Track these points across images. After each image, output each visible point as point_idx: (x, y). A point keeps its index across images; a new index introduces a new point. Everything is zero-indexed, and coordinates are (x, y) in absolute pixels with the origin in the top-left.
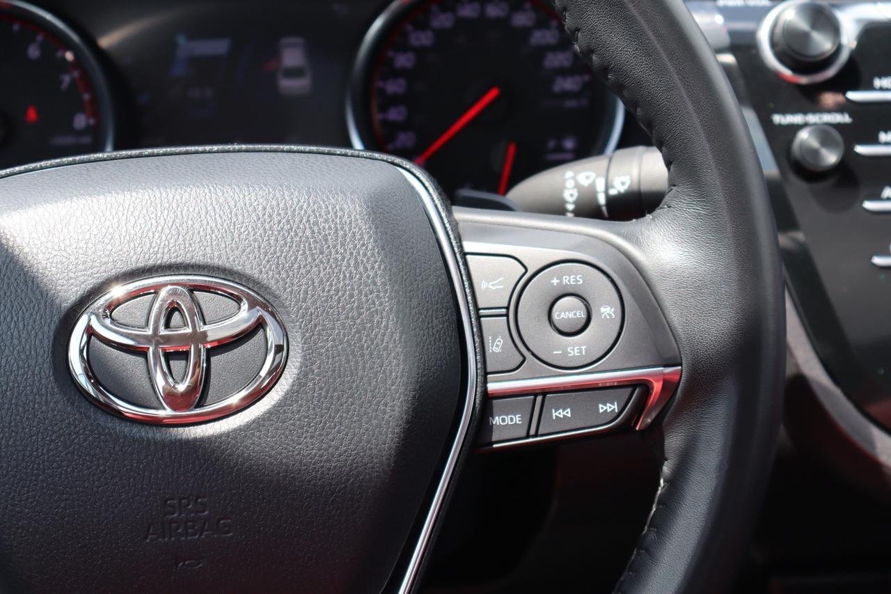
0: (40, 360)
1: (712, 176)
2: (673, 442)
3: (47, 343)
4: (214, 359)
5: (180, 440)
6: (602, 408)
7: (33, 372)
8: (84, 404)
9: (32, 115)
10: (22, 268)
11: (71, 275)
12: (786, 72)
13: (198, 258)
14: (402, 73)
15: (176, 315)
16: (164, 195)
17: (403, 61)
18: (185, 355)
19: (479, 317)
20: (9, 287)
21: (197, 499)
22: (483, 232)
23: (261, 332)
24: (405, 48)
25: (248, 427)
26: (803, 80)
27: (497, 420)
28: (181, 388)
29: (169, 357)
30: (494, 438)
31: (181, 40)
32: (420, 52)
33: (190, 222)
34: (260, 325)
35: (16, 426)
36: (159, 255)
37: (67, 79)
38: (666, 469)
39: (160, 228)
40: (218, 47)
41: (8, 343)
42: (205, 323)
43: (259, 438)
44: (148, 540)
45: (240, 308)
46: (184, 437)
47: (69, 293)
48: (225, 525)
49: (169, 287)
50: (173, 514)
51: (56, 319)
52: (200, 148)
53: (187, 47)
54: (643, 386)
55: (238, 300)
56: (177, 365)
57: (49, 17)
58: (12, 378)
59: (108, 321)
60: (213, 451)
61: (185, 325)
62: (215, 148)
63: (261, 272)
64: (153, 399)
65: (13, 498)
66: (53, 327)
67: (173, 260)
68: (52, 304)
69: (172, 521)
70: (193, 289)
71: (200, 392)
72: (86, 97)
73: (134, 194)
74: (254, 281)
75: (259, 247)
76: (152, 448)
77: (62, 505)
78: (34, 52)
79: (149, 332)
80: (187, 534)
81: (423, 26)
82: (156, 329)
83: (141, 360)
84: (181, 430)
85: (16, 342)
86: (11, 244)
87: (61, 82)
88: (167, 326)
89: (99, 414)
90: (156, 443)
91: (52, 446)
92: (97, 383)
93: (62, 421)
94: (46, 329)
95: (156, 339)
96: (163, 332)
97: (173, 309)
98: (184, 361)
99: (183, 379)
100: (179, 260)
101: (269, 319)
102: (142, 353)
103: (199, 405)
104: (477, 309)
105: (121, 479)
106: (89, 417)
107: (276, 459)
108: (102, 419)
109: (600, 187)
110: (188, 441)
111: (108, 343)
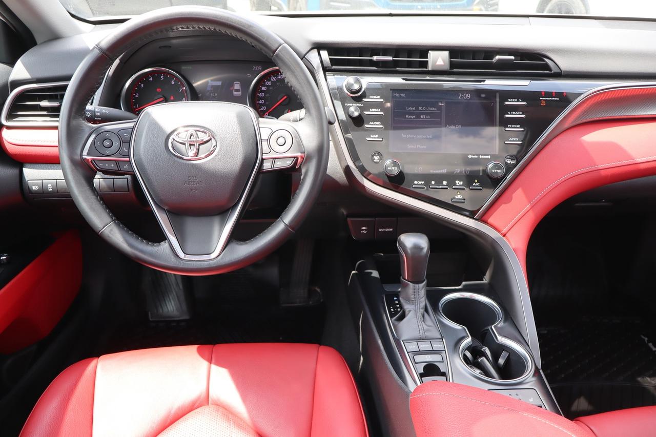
0: (162, 145)
1: (313, 111)
2: (303, 171)
3: (164, 142)
4: (200, 146)
5: (192, 164)
6: (287, 162)
7: (161, 147)
8: (173, 157)
10: (158, 125)
11: (169, 127)
12: (349, 93)
13: (197, 124)
14: (263, 91)
17: (264, 88)
18: (194, 145)
19: (261, 141)
21: (196, 177)
22: (264, 123)
23: (211, 141)
24: (264, 85)
25: (207, 161)
26: (353, 95)
27: (265, 164)
29: (190, 145)
30: (264, 168)
31: (210, 81)
32: (268, 86)
34: (210, 139)
35: (157, 159)
36: (189, 123)
38: (302, 177)
40: (219, 83)
41: (155, 141)
42: (198, 138)
44: (185, 185)
45: (206, 135)
47: (169, 131)
48: (202, 183)
49: (191, 130)
50: (191, 180)
51: (166, 136)
53: (211, 83)
54: (297, 158)
55: (206, 133)
56: (192, 147)
57: (174, 72)
58: (156, 148)
59: (177, 137)
60: (199, 167)
61: (194, 138)
63: (211, 127)
64: (187, 154)
67: (192, 124)
68: (165, 133)
70: (196, 131)
71: (197, 153)
72: (186, 94)
74: (209, 129)
76: (186, 165)
77: (166, 177)
78: (173, 82)
79: (186, 139)
80: (193, 184)
81: (269, 80)
83: (184, 146)
84: (192, 161)
85: (157, 140)
87: (180, 90)
88: (190, 138)
91: (164, 164)
92: (174, 149)
93: (167, 158)
94: (164, 138)
96: (189, 140)
97: (192, 135)
99: (193, 150)
100: (194, 124)
101: (213, 139)
102: (184, 144)
103: (197, 156)
104: (261, 139)
105: (179, 172)
107: (213, 169)
109: (298, 117)
110: (194, 164)
111: (177, 142)
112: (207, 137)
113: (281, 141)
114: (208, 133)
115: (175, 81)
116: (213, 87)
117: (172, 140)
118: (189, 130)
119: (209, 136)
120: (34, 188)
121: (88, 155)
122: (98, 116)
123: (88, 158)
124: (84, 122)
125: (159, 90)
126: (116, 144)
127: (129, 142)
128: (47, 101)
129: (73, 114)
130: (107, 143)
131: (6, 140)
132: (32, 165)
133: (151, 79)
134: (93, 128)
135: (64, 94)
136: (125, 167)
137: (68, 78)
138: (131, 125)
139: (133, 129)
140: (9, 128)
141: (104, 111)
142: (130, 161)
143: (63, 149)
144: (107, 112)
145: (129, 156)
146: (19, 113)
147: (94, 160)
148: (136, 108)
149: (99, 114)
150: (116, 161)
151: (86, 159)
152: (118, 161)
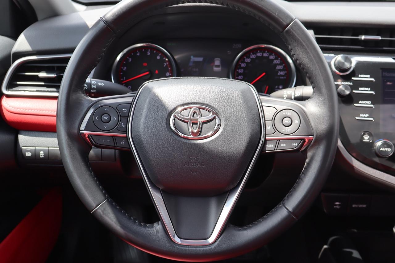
0: (163, 123)
2: (310, 154)
3: (165, 119)
4: (203, 125)
5: (194, 143)
6: (293, 144)
7: (162, 125)
8: (173, 133)
9: (157, 72)
10: (161, 101)
11: (172, 103)
12: (338, 72)
13: (201, 101)
14: (243, 68)
15: (195, 114)
16: (194, 86)
17: (243, 65)
18: (197, 124)
19: (265, 121)
20: (157, 105)
21: (197, 157)
22: (267, 101)
23: (215, 119)
24: (244, 62)
25: (210, 141)
26: (341, 74)
27: (267, 146)
28: (195, 131)
29: (193, 123)
30: (266, 150)
31: (192, 57)
32: (247, 63)
33: (200, 93)
34: (214, 118)
35: (157, 137)
36: (192, 100)
37: (165, 64)
38: (307, 160)
39: (193, 94)
40: (201, 59)
41: (156, 118)
42: (202, 117)
43: (212, 144)
44: (185, 166)
45: (210, 114)
46: (195, 143)
47: (171, 107)
48: (203, 164)
49: (194, 108)
50: (191, 160)
51: (168, 113)
52: (202, 77)
53: (193, 59)
54: (304, 140)
55: (210, 112)
56: (195, 126)
57: (163, 49)
58: (157, 126)
59: (179, 114)
60: (202, 147)
61: (197, 117)
62: (205, 77)
63: (216, 106)
64: (189, 133)
65: (155, 154)
66: (167, 115)
67: (195, 102)
68: (167, 110)
69: (191, 162)
70: (200, 108)
71: (200, 133)
72: (170, 69)
73: (187, 86)
74: (214, 108)
75: (216, 100)
76: (188, 145)
77: (166, 156)
78: (158, 58)
79: (189, 117)
80: (194, 165)
81: (248, 57)
82: (190, 117)
83: (187, 124)
84: (194, 141)
85: (158, 118)
86: (158, 95)
87: (164, 65)
89: (176, 136)
90: (188, 143)
91: (165, 142)
92: (176, 129)
93: (167, 137)
94: (165, 115)
95: (190, 119)
96: (192, 118)
97: (195, 113)
98: (196, 125)
99: (196, 129)
100: (197, 102)
102: (187, 123)
103: (199, 136)
104: (265, 119)
105: (180, 151)
106: (173, 136)
107: (216, 150)
108: (177, 137)
109: (293, 95)
110: (196, 144)
111: (179, 119)
112: (211, 116)
113: (287, 121)
114: (212, 111)
115: (160, 57)
116: (195, 62)
117: (174, 117)
118: (192, 107)
119: (213, 114)
120: (28, 154)
121: (85, 130)
122: (94, 89)
123: (84, 132)
124: (83, 95)
125: (145, 64)
126: (114, 119)
127: (127, 117)
128: (45, 72)
129: (73, 87)
130: (105, 118)
131: (5, 109)
132: (27, 133)
133: (138, 54)
134: (92, 101)
135: (66, 66)
136: (122, 143)
137: (71, 51)
138: (130, 100)
139: (131, 103)
140: (8, 96)
141: (99, 84)
142: (127, 138)
143: (60, 122)
144: (103, 84)
145: (126, 131)
146: (18, 83)
147: (91, 135)
148: (123, 81)
149: (95, 87)
150: (113, 136)
151: (83, 133)
152: (115, 137)
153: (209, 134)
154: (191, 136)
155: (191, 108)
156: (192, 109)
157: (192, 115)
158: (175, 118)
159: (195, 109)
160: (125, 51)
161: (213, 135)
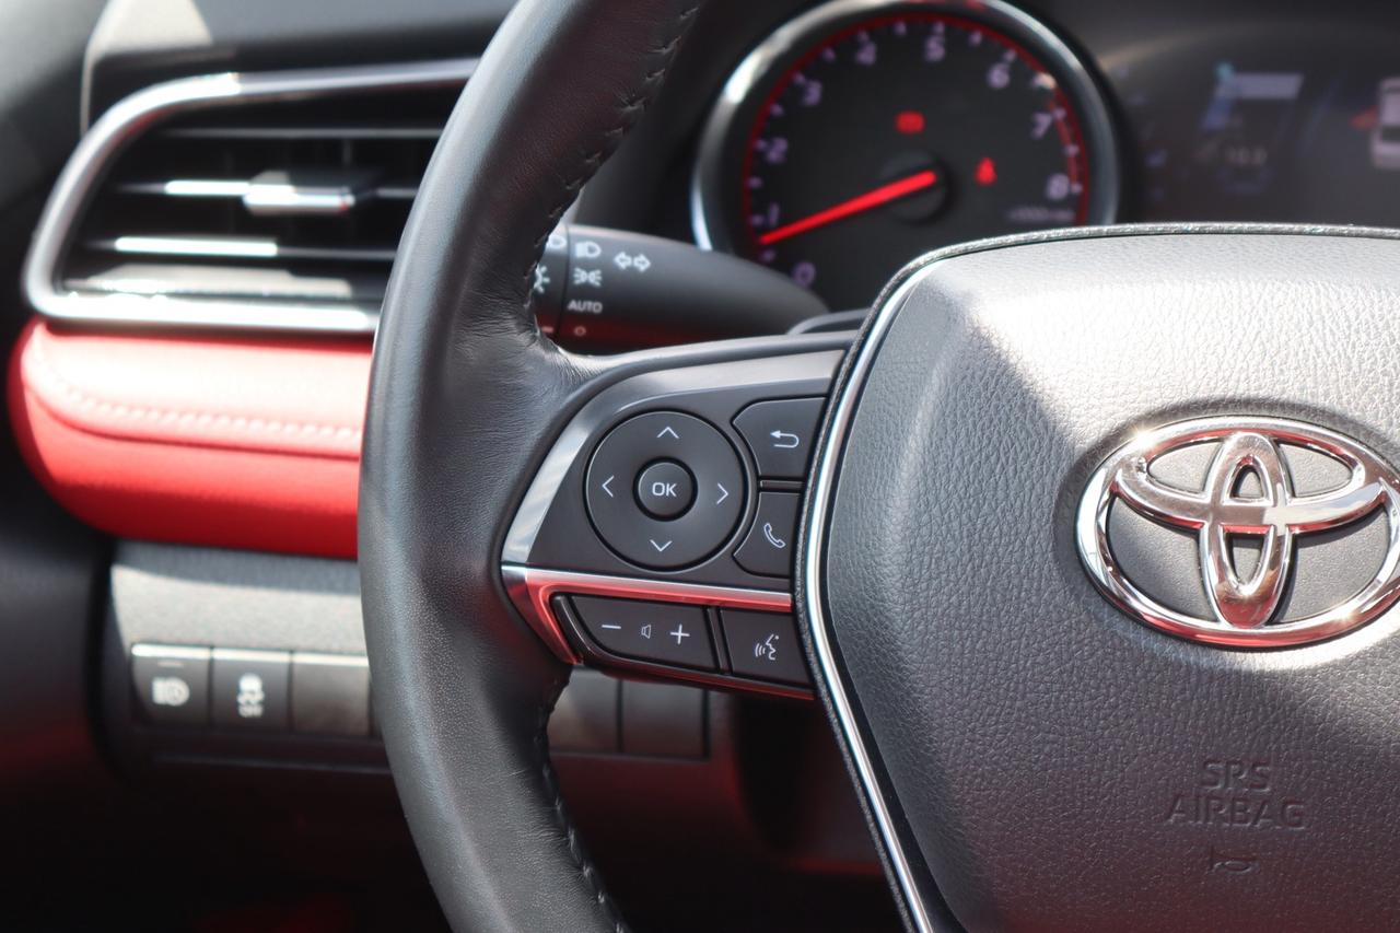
0: (1035, 526)
3: (1049, 502)
4: (1301, 552)
5: (1238, 673)
7: (1023, 543)
8: (1095, 600)
9: (986, 172)
10: (1019, 384)
11: (1092, 401)
13: (1292, 394)
15: (1250, 478)
16: (1245, 292)
18: (1257, 541)
20: (998, 412)
21: (1254, 766)
23: (1382, 516)
25: (1348, 663)
28: (1248, 590)
29: (1233, 539)
31: (1225, 72)
33: (1283, 338)
34: (1381, 506)
35: (990, 622)
36: (1232, 383)
37: (1044, 121)
39: (1235, 342)
40: (1283, 86)
41: (989, 496)
42: (1293, 495)
43: (1363, 682)
44: (1171, 821)
45: (1350, 477)
46: (1245, 667)
48: (1294, 813)
49: (1240, 435)
50: (1215, 784)
51: (1064, 465)
52: (1296, 227)
53: (1232, 83)
55: (1350, 464)
56: (1244, 555)
58: (990, 548)
59: (1142, 477)
60: (1288, 696)
61: (1263, 494)
62: (1321, 228)
63: (1391, 424)
64: (1202, 604)
65: (973, 731)
66: (1059, 477)
67: (1253, 393)
68: (1060, 443)
69: (1210, 797)
70: (1279, 439)
71: (1276, 602)
72: (1072, 150)
73: (1199, 287)
74: (1378, 436)
75: (1391, 385)
76: (1193, 680)
77: (1047, 749)
78: (998, 77)
79: (1206, 498)
80: (1233, 820)
82: (1217, 496)
83: (1189, 541)
84: (1240, 656)
85: (1000, 494)
86: (1005, 348)
87: (1034, 125)
88: (1234, 492)
89: (1116, 618)
90: (1200, 672)
91: (1039, 659)
92: (1119, 571)
93: (1060, 621)
94: (1048, 479)
95: (1215, 511)
96: (1227, 500)
97: (1245, 469)
98: (1256, 551)
99: (1251, 578)
100: (1262, 393)
101: (1394, 497)
102: (1192, 532)
103: (1271, 622)
105: (1140, 721)
106: (1100, 621)
107: (1387, 720)
108: (1120, 625)
110: (1249, 675)
111: (1139, 509)
112: (1355, 491)
114: (1366, 460)
115: (1014, 71)
116: (1243, 107)
117: (1106, 497)
118: (1232, 430)
119: (1372, 477)
120: (170, 692)
121: (533, 563)
122: (586, 292)
123: (527, 574)
124: (523, 338)
125: (911, 122)
126: (717, 494)
127: (800, 486)
128: (281, 175)
129: (466, 288)
130: (660, 488)
131: (42, 404)
132: (168, 555)
133: (867, 55)
134: (579, 378)
136: (759, 650)
138: (816, 369)
139: (827, 396)
140: (62, 328)
141: (622, 261)
142: (793, 618)
143: (384, 509)
144: (642, 263)
145: (789, 577)
146: (125, 244)
147: (569, 593)
148: (765, 229)
149: (594, 278)
150: (704, 607)
151: (520, 581)
152: (721, 607)
153: (1343, 612)
154: (1216, 620)
155: (1219, 436)
156: (1230, 444)
157: (1229, 481)
158: (1111, 503)
159: (1248, 444)
160: (785, 35)
161: (1366, 619)
